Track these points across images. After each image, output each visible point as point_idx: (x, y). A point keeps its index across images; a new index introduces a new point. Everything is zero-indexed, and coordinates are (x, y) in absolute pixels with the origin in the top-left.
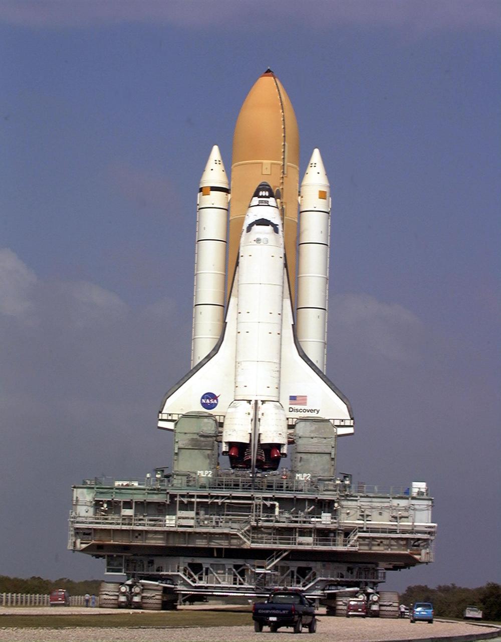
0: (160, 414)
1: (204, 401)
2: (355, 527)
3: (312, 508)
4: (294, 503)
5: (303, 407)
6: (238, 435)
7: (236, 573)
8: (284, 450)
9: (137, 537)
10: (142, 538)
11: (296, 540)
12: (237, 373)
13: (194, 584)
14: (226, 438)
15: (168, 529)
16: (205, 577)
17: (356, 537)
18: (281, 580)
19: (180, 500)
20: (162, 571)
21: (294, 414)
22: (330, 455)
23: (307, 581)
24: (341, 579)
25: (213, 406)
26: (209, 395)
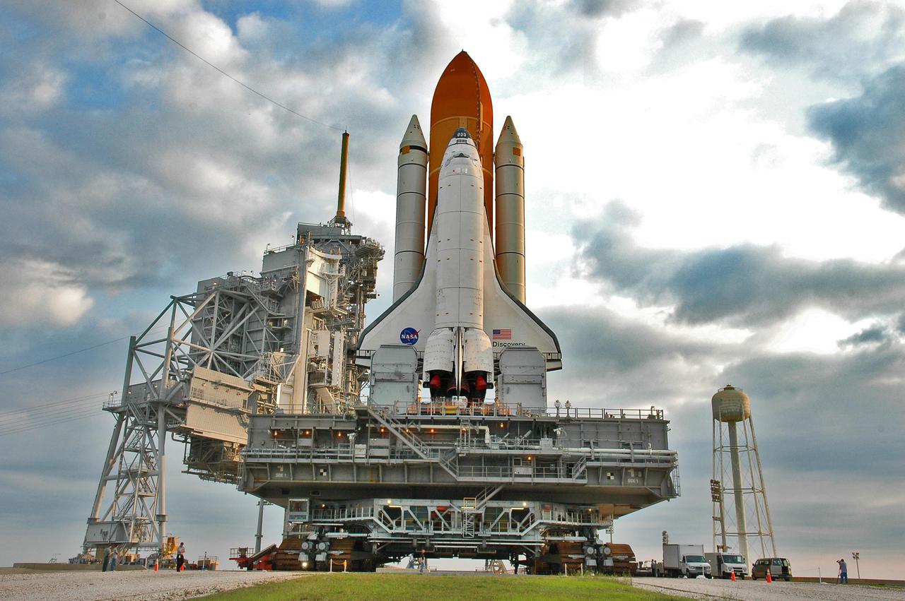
0: (358, 351)
1: (403, 337)
2: (581, 456)
3: (529, 432)
4: (508, 428)
5: (507, 341)
6: (440, 363)
7: (440, 516)
8: (491, 379)
9: (322, 474)
10: (328, 473)
11: (511, 471)
12: (437, 301)
13: (390, 531)
14: (427, 367)
15: (357, 461)
16: (404, 522)
17: (584, 467)
18: (494, 524)
19: (372, 426)
20: (354, 516)
21: (499, 349)
22: (540, 385)
23: (524, 525)
24: (564, 523)
25: (413, 342)
26: (411, 331)
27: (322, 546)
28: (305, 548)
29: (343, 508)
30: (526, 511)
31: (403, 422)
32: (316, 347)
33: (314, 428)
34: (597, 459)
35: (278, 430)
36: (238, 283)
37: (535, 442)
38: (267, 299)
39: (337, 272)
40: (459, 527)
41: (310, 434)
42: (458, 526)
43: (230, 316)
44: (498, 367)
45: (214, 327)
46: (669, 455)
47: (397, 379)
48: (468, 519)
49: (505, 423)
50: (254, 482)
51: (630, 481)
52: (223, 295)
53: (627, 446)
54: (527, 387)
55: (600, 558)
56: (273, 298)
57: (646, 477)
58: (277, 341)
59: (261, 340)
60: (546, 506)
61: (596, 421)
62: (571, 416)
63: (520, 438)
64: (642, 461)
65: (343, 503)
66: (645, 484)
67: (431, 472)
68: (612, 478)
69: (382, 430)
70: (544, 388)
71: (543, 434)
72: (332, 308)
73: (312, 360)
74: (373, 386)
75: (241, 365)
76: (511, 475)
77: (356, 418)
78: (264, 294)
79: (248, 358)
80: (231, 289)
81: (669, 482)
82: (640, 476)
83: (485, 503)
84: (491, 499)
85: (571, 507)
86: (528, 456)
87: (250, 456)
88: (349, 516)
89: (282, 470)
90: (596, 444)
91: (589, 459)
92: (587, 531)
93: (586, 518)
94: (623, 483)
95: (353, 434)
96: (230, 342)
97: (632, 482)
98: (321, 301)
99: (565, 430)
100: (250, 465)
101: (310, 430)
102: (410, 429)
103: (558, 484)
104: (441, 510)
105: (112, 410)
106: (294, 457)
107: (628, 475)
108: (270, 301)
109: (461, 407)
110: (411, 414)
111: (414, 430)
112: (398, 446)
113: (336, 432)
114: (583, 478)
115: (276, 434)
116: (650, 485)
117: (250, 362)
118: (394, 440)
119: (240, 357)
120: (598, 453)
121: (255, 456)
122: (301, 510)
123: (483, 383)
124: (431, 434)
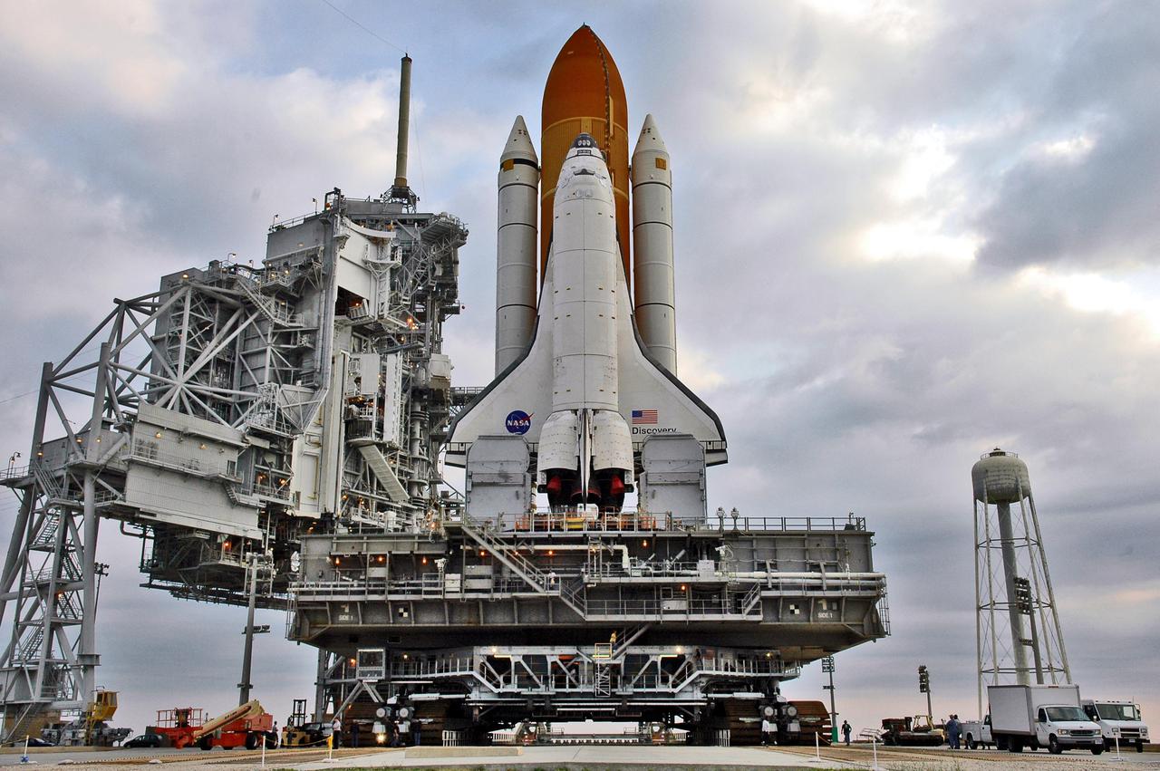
1: (510, 423)
2: (754, 583)
3: (682, 552)
4: (654, 547)
5: (652, 426)
6: (560, 459)
7: (564, 669)
8: (630, 479)
9: (402, 614)
10: (409, 615)
11: (659, 606)
12: (555, 375)
13: (496, 691)
14: (543, 464)
15: (448, 596)
16: (514, 678)
17: (757, 598)
18: (637, 678)
19: (468, 548)
20: (447, 671)
21: (640, 437)
22: (697, 486)
23: (678, 677)
24: (733, 673)
25: (524, 430)
26: (518, 415)
27: (404, 712)
28: (380, 716)
29: (432, 660)
30: (681, 658)
31: (510, 541)
32: (358, 380)
33: (390, 552)
34: (776, 587)
35: (341, 557)
36: (223, 276)
37: (691, 565)
38: (272, 301)
39: (389, 258)
40: (590, 682)
41: (385, 561)
42: (588, 681)
43: (212, 328)
44: (640, 462)
45: (184, 345)
46: (873, 579)
47: (502, 481)
48: (601, 672)
49: (649, 539)
50: (310, 627)
51: (821, 615)
52: (198, 295)
53: (816, 568)
54: (680, 489)
55: (781, 720)
56: (283, 300)
57: (843, 610)
58: (291, 368)
59: (264, 367)
60: (708, 651)
61: (774, 535)
62: (739, 528)
63: (671, 561)
64: (837, 588)
65: (432, 653)
66: (842, 619)
67: (550, 609)
68: (797, 612)
69: (483, 554)
70: (703, 491)
71: (701, 554)
72: (381, 317)
73: (352, 401)
74: (470, 492)
75: (232, 410)
76: (659, 613)
77: (446, 539)
78: (267, 291)
79: (244, 396)
80: (212, 284)
81: (874, 616)
82: (835, 607)
83: (625, 649)
84: (632, 644)
85: (741, 652)
86: (681, 584)
87: (303, 593)
88: (440, 671)
89: (347, 610)
90: (774, 566)
91: (764, 587)
92: (764, 684)
93: (763, 665)
94: (811, 618)
95: (443, 560)
96: (212, 371)
97: (824, 616)
98: (363, 305)
99: (732, 549)
100: (303, 605)
101: (384, 556)
102: (520, 551)
103: (723, 622)
104: (565, 659)
105: (11, 483)
106: (362, 593)
107: (818, 608)
108: (277, 303)
109: (589, 519)
110: (521, 531)
111: (526, 553)
112: (504, 575)
113: (419, 557)
114: (757, 613)
115: (337, 562)
116: (849, 621)
117: (246, 403)
118: (498, 567)
119: (230, 395)
120: (777, 578)
121: (310, 593)
122: (374, 665)
123: (620, 485)
124: (549, 556)
